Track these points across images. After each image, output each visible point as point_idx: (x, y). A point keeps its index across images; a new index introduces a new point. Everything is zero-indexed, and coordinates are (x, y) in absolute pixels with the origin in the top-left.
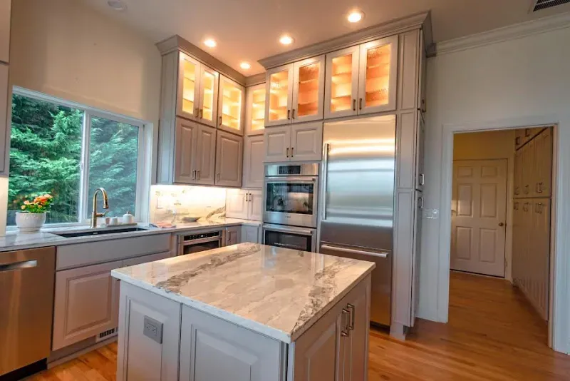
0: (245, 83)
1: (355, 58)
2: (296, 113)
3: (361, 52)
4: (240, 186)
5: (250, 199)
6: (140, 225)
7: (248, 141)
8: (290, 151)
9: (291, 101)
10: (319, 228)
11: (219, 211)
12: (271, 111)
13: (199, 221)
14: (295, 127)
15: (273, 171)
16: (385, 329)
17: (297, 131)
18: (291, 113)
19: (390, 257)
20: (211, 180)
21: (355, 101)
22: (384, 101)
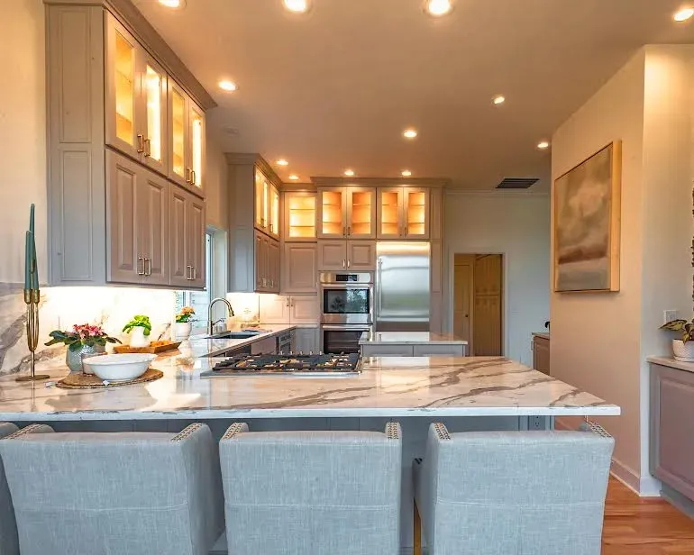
0: (281, 190)
1: (400, 195)
2: (351, 230)
3: (404, 193)
4: (278, 292)
5: (292, 304)
7: (285, 247)
9: (346, 218)
10: (375, 323)
14: (350, 242)
17: (352, 246)
18: (346, 230)
21: (401, 228)
22: (421, 231)
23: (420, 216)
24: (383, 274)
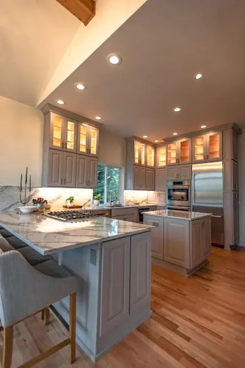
0: (155, 147)
1: (204, 139)
2: (180, 160)
3: (207, 137)
4: (154, 190)
5: (159, 195)
6: (122, 205)
7: (157, 171)
8: (178, 176)
9: (177, 155)
10: (192, 207)
11: (145, 201)
12: (169, 159)
13: (140, 204)
14: (179, 166)
15: (170, 184)
16: (222, 247)
17: (180, 168)
18: (178, 160)
19: (223, 217)
20: (144, 188)
21: (205, 156)
22: (218, 156)
23: (217, 148)
24: (196, 182)
